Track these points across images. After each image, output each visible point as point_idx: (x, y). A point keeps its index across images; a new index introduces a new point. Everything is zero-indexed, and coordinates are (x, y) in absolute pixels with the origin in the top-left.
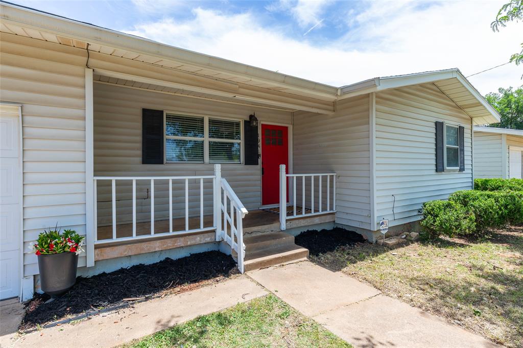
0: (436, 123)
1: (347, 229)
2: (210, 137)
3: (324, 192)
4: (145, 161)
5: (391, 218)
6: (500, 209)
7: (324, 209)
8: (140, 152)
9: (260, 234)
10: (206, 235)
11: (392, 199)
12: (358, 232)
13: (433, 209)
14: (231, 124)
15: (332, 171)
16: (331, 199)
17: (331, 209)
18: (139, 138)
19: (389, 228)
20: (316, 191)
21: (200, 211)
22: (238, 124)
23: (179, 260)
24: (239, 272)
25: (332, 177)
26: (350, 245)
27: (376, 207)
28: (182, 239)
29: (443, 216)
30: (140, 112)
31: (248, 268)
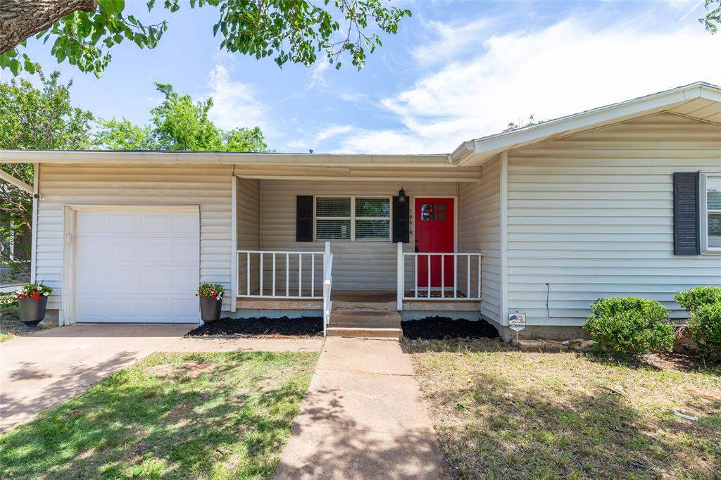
0: (678, 175)
2: (356, 216)
4: (298, 240)
5: (542, 314)
8: (295, 232)
9: (372, 310)
10: (317, 303)
11: (544, 289)
12: (496, 326)
14: (382, 200)
17: (474, 295)
18: (295, 221)
22: (388, 200)
23: (293, 319)
24: (322, 335)
26: (471, 338)
28: (296, 303)
30: (295, 198)
31: (330, 334)
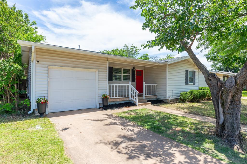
0: (186, 70)
1: (160, 100)
2: (123, 74)
3: (154, 90)
5: (172, 97)
6: (200, 94)
7: (154, 94)
10: (128, 98)
11: (172, 91)
12: (163, 100)
13: (182, 94)
14: (128, 70)
15: (156, 84)
16: (156, 92)
17: (156, 94)
19: (171, 99)
20: (152, 90)
21: (120, 94)
22: (130, 70)
25: (156, 85)
27: (168, 93)
28: (123, 99)
29: (184, 96)
